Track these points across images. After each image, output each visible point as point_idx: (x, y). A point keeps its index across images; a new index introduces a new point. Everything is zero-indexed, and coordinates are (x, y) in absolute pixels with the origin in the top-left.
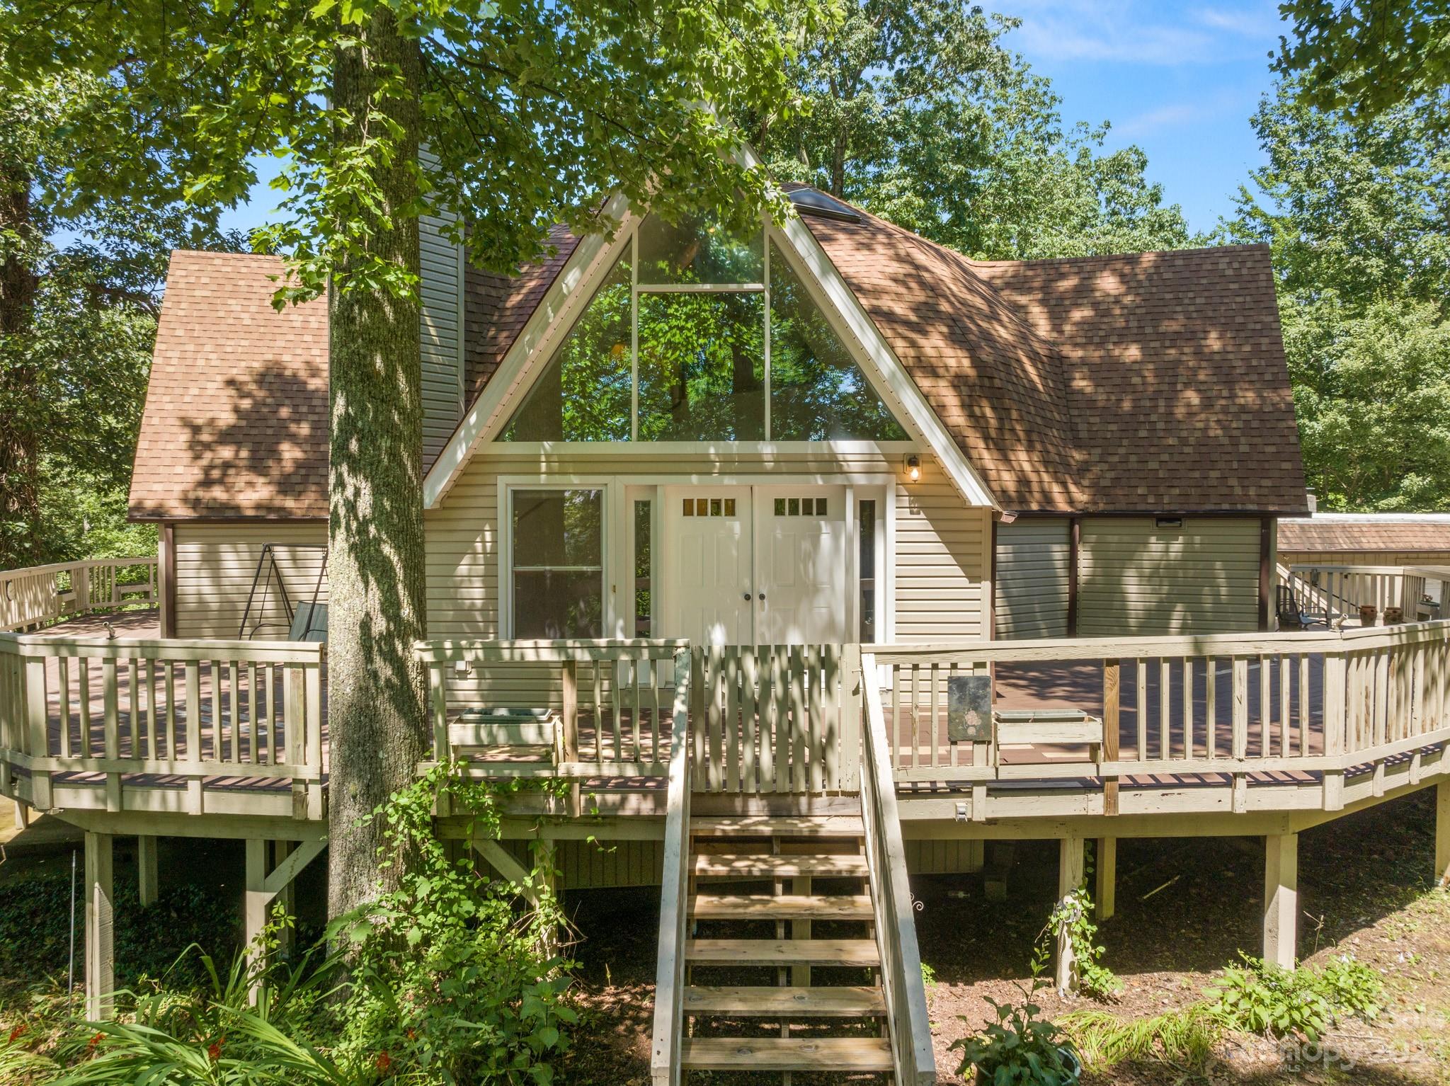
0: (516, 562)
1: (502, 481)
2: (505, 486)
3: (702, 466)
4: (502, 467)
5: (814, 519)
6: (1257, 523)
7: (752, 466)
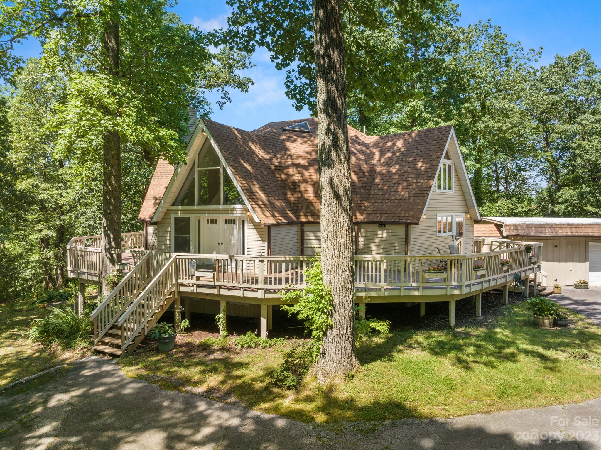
0: (175, 234)
1: (172, 215)
2: (173, 216)
3: (208, 211)
4: (172, 212)
5: (232, 225)
6: (404, 226)
7: (218, 211)
